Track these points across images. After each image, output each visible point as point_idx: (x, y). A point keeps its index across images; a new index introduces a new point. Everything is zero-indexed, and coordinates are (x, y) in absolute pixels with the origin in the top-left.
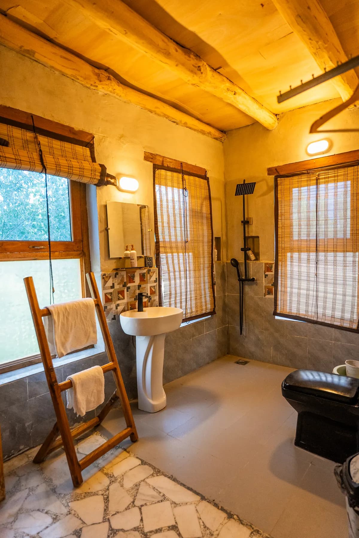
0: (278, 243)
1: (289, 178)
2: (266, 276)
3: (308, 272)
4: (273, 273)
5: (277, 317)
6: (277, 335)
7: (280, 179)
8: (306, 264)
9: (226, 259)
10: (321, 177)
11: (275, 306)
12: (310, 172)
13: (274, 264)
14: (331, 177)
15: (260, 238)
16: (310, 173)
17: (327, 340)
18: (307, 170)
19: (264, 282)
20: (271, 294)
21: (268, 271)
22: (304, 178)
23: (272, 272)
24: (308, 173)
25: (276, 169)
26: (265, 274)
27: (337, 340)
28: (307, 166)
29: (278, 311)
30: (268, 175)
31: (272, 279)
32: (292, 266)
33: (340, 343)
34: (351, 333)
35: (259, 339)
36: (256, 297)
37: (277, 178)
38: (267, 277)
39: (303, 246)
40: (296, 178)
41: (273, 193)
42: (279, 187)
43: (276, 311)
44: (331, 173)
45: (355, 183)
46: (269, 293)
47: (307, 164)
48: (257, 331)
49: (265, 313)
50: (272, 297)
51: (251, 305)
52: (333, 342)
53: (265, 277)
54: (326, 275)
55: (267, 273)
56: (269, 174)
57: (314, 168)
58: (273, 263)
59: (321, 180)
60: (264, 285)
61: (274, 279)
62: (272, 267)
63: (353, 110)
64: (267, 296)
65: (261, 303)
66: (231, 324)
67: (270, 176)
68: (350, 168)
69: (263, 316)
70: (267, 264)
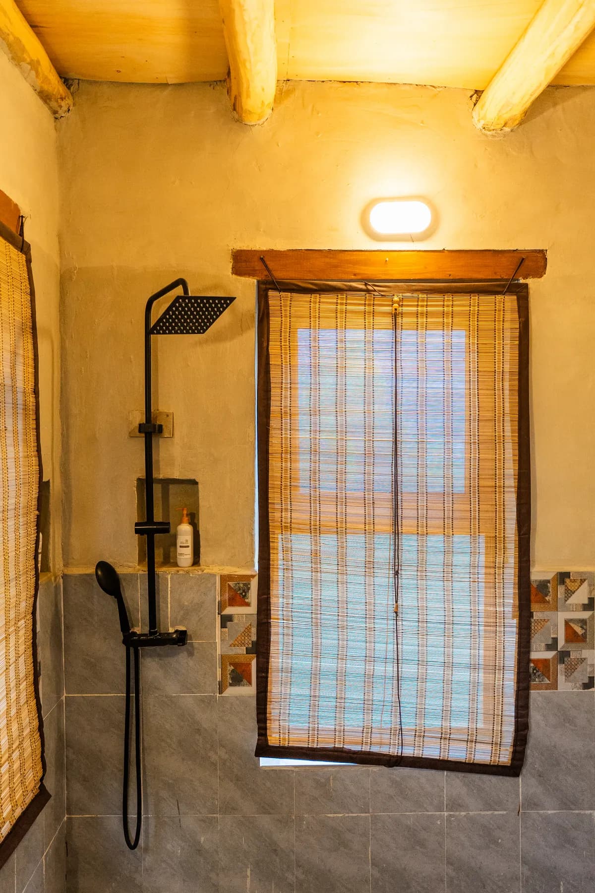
0: (270, 506)
1: (306, 297)
2: (226, 620)
3: (370, 603)
4: (253, 609)
5: (265, 762)
6: (265, 821)
7: (276, 293)
8: (363, 578)
9: (64, 560)
10: (405, 309)
11: (258, 722)
12: (376, 288)
13: (257, 578)
14: (434, 315)
15: (200, 486)
16: (375, 291)
17: (428, 811)
18: (366, 281)
19: (218, 640)
20: (245, 681)
21: (232, 602)
22: (355, 304)
23: (248, 605)
24: (368, 291)
25: (262, 260)
26: (224, 613)
27: (455, 805)
28: (363, 268)
29: (274, 739)
30: (233, 273)
31: (248, 629)
32: (316, 585)
33: (463, 813)
34: (494, 779)
35: (199, 850)
36: (188, 700)
37: (267, 290)
38: (229, 623)
39: (355, 519)
40: (328, 302)
41: (252, 336)
42: (274, 322)
43: (267, 740)
44: (435, 304)
45: (499, 343)
46: (238, 677)
47: (365, 263)
48: (189, 821)
49: (222, 753)
50: (249, 691)
51: (168, 726)
52: (446, 814)
53: (223, 626)
54: (422, 610)
55: (229, 611)
56: (237, 271)
57: (383, 277)
58: (253, 576)
59: (405, 320)
60: (219, 652)
61: (254, 630)
62: (249, 589)
63: (493, 136)
64: (232, 691)
65: (205, 719)
66: (82, 811)
67: (243, 279)
68: (485, 298)
69: (214, 764)
70: (230, 577)
